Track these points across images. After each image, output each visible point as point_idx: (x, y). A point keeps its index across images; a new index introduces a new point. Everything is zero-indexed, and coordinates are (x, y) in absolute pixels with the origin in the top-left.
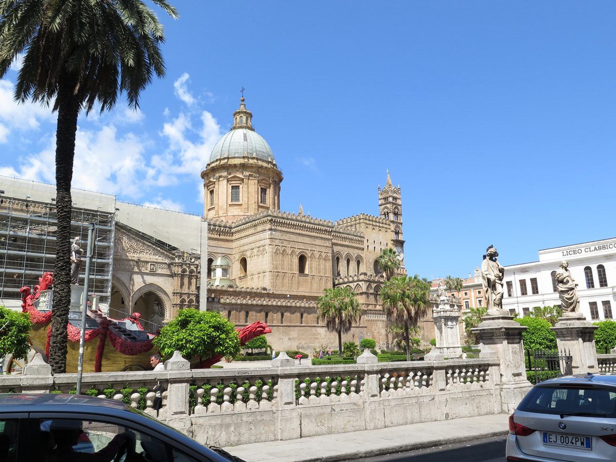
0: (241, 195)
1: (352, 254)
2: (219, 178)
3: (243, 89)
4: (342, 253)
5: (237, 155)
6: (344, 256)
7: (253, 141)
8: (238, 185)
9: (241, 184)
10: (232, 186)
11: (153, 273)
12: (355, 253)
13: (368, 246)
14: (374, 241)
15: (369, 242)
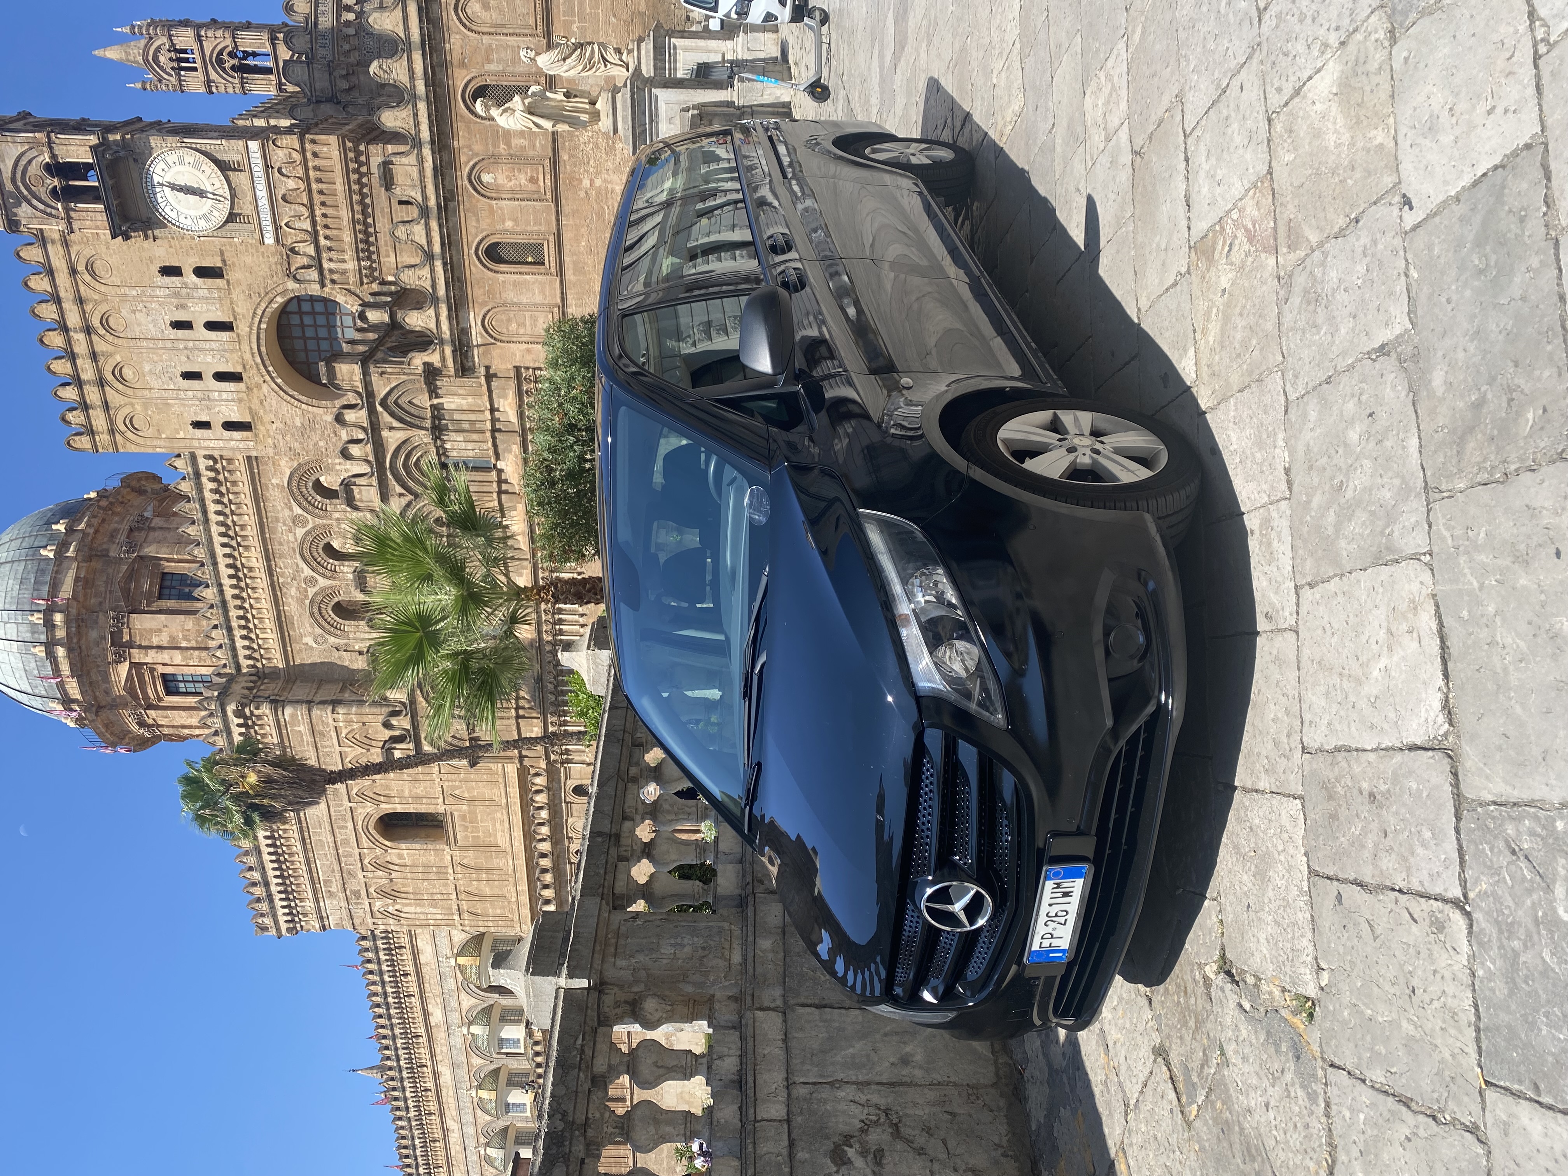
1: (300, 532)
4: (311, 591)
6: (322, 582)
12: (287, 513)
13: (229, 426)
14: (189, 376)
15: (204, 418)
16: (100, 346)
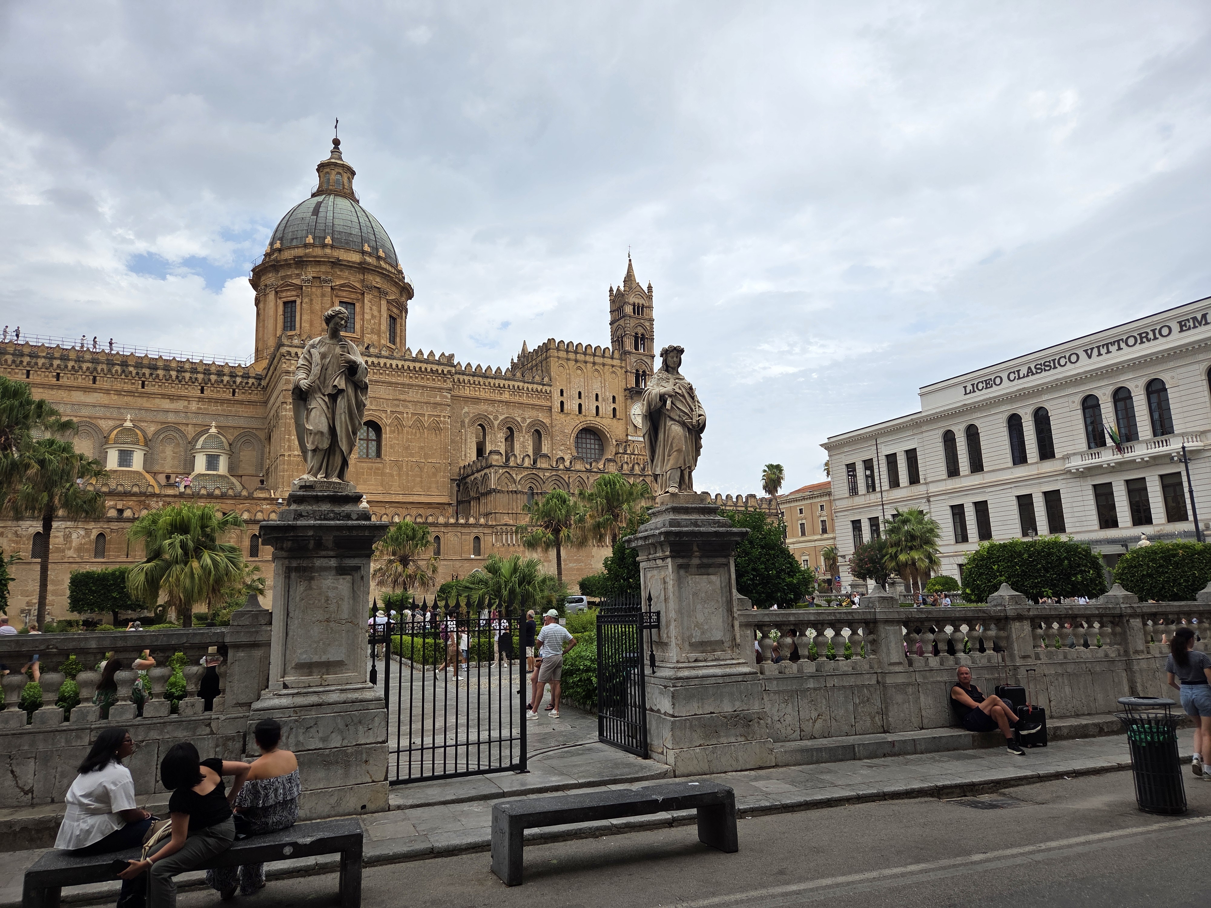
0: (298, 318)
1: (519, 419)
4: (491, 417)
5: (294, 243)
6: (496, 423)
8: (293, 298)
9: (298, 296)
10: (285, 303)
12: (527, 416)
13: (562, 403)
14: (580, 393)
15: (565, 394)
16: (589, 366)
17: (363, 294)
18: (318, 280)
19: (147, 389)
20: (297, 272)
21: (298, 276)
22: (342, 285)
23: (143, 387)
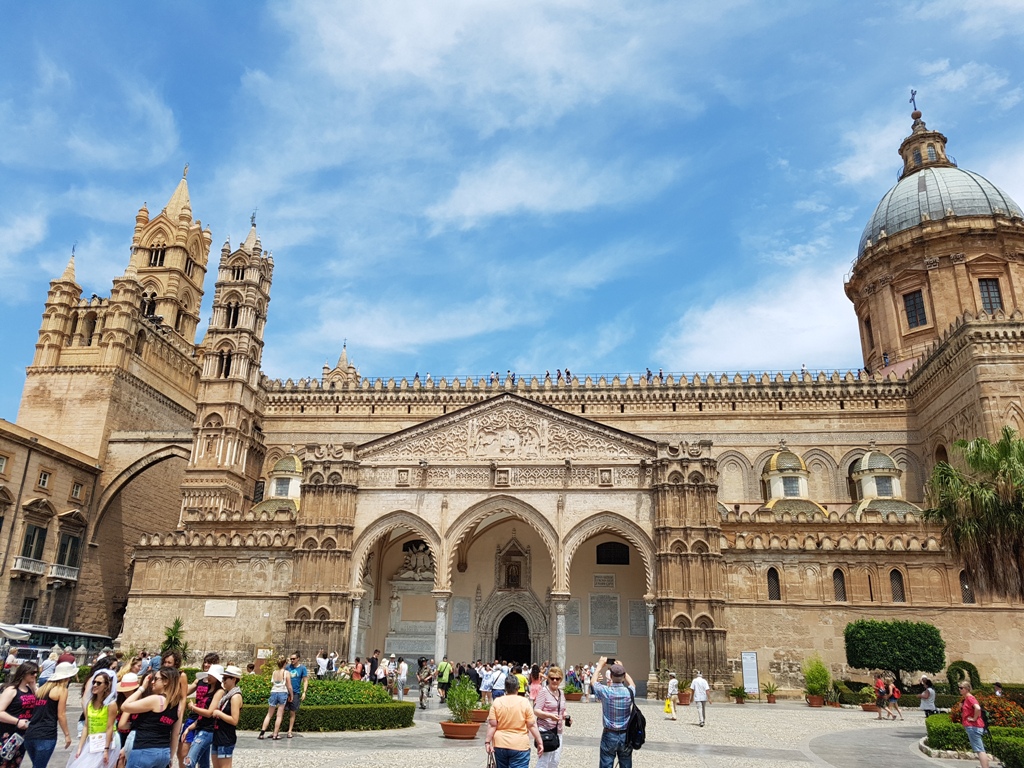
0: (927, 309)
2: (874, 287)
3: (914, 94)
5: (905, 227)
7: (942, 185)
8: (916, 288)
9: (922, 284)
10: (905, 296)
11: (607, 488)
17: (1006, 265)
18: (946, 260)
19: (786, 410)
20: (917, 256)
21: (921, 260)
22: (978, 260)
23: (781, 409)
